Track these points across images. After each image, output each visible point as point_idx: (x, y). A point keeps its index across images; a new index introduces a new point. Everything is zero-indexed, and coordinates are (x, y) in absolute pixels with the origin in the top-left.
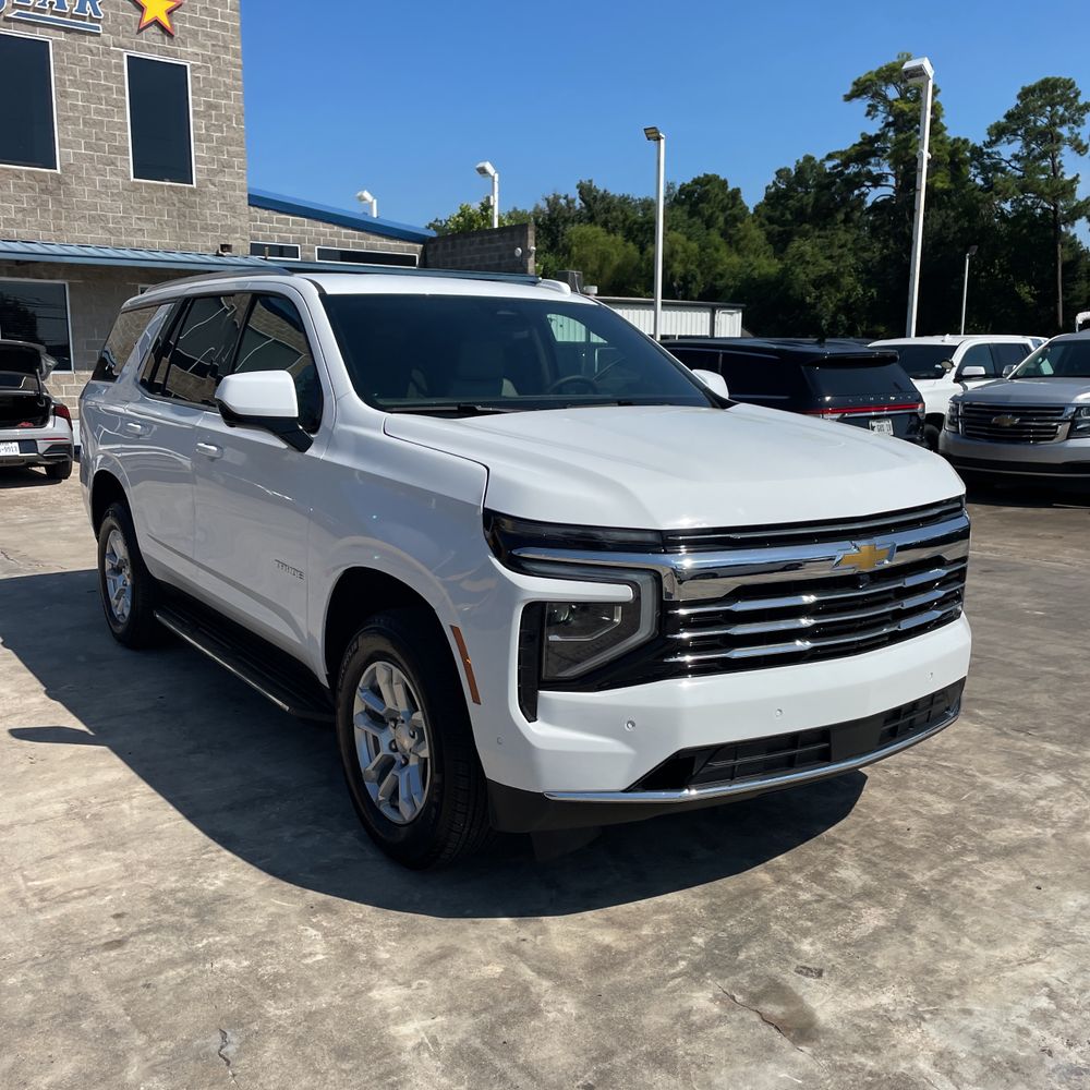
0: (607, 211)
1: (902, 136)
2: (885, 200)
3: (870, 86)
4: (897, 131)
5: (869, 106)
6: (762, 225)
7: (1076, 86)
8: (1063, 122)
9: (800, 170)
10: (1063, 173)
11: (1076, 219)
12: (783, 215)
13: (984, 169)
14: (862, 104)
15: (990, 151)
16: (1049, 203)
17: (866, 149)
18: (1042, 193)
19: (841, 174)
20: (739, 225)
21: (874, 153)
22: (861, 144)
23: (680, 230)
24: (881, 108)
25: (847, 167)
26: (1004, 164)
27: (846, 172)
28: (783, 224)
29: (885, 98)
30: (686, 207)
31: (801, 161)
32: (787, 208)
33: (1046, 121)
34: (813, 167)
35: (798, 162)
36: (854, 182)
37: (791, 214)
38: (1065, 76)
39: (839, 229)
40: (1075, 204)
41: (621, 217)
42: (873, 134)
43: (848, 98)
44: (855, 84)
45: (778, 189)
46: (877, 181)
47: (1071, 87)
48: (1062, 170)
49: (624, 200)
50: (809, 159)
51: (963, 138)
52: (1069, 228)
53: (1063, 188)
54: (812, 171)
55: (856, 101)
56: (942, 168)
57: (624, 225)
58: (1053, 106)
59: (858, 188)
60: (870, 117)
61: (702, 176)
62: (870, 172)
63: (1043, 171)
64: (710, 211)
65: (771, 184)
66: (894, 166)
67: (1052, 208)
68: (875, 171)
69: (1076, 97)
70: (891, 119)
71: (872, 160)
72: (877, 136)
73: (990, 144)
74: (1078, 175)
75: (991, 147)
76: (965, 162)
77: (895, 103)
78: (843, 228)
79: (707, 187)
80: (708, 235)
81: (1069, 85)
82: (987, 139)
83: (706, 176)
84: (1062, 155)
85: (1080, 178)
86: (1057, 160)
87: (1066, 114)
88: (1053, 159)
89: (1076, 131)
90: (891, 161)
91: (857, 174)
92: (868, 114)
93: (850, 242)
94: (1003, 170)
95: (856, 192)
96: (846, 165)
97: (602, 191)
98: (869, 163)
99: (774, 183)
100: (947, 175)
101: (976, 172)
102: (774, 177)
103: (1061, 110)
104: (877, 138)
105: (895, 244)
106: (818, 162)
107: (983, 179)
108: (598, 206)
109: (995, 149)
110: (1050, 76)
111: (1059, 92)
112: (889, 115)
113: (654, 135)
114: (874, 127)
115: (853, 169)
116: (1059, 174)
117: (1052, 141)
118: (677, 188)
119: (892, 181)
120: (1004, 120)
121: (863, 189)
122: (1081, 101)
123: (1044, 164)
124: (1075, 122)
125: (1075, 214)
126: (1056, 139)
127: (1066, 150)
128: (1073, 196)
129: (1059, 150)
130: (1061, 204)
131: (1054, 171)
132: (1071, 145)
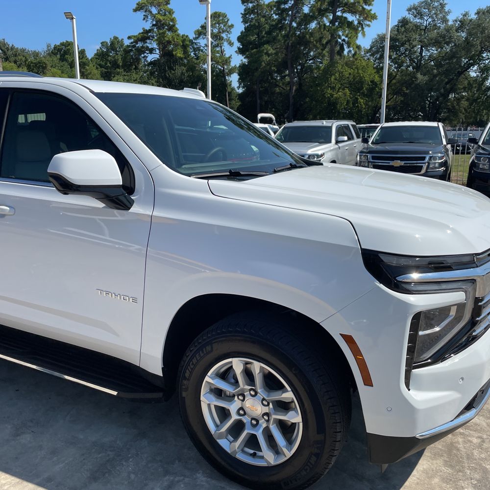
0: (16, 55)
1: (161, 31)
2: (155, 60)
3: (143, 6)
4: (159, 28)
5: (144, 15)
6: (97, 68)
7: (227, 17)
8: (223, 32)
9: (112, 43)
10: (225, 54)
11: (231, 74)
12: (106, 64)
13: (195, 50)
14: (141, 14)
15: (196, 41)
16: (222, 67)
17: (145, 36)
18: (218, 62)
19: (134, 46)
20: (87, 67)
21: (148, 38)
22: (142, 33)
23: (57, 68)
24: (149, 17)
25: (137, 44)
26: (202, 48)
27: (137, 46)
28: (107, 68)
29: (151, 12)
30: (58, 56)
31: (112, 39)
32: (107, 60)
33: (217, 30)
34: (118, 42)
35: (111, 39)
36: (141, 51)
37: (110, 63)
38: (223, 12)
39: (133, 72)
40: (231, 67)
41: (24, 59)
42: (148, 29)
43: (135, 10)
44: (137, 4)
45: (103, 51)
46: (151, 51)
47: (225, 17)
48: (224, 52)
49: (23, 50)
50: (116, 38)
51: (186, 35)
52: (229, 78)
53: (226, 60)
54: (118, 44)
55: (138, 13)
56: (179, 47)
57: (26, 64)
58: (219, 24)
59: (144, 53)
60: (145, 21)
61: (65, 41)
62: (148, 47)
63: (218, 52)
64: (71, 59)
65: (99, 49)
66: (159, 44)
67: (222, 69)
68: (150, 46)
69: (228, 21)
70: (154, 23)
71: (148, 41)
72: (149, 30)
73: (196, 38)
74: (231, 55)
75: (196, 40)
76: (188, 46)
77: (157, 16)
78: (135, 72)
79: (68, 48)
80: (72, 71)
81: (225, 16)
82: (194, 36)
83: (67, 42)
84: (224, 46)
85: (232, 57)
86: (223, 48)
87: (224, 28)
88: (221, 47)
89: (229, 36)
90: (157, 42)
91: (142, 47)
92: (144, 19)
93: (138, 78)
94: (202, 51)
95: (143, 55)
96: (136, 42)
97: (11, 45)
98: (146, 42)
99: (100, 48)
100: (182, 51)
101: (191, 50)
102: (100, 45)
103: (222, 25)
104: (150, 31)
105: (163, 81)
106: (120, 40)
107: (194, 54)
108: (10, 53)
109: (198, 41)
110: (217, 11)
111: (221, 18)
112: (153, 20)
113: (71, 16)
114: (148, 26)
115: (140, 45)
116: (224, 54)
117: (220, 39)
118: (53, 47)
119: (158, 51)
120: (200, 29)
121: (145, 54)
122: (230, 23)
123: (218, 49)
124: (228, 32)
125: (231, 72)
126: (221, 39)
127: (225, 44)
128: (230, 64)
129: (223, 43)
130: (226, 67)
131: (222, 53)
132: (227, 42)
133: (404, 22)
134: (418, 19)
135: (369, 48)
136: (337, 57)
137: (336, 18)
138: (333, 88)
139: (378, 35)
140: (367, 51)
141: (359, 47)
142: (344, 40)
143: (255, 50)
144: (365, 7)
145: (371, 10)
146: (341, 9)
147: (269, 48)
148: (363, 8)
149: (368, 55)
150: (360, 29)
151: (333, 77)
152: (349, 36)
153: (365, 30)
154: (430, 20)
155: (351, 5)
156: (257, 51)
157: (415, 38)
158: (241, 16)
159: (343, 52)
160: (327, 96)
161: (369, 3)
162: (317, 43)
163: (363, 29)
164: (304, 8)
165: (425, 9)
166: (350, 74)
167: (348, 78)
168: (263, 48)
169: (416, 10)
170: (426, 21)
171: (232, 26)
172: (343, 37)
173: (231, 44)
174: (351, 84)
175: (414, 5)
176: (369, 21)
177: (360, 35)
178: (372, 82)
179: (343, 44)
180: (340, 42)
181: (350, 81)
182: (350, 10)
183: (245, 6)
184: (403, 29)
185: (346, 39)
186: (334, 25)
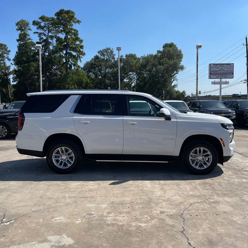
7: (7, 46)
8: (5, 53)
10: (6, 65)
16: (4, 71)
18: (3, 68)
33: (1, 53)
38: (4, 44)
40: (10, 71)
48: (6, 64)
52: (9, 76)
53: (7, 68)
88: (4, 61)
89: (8, 56)
103: (3, 50)
110: (1, 43)
111: (3, 47)
122: (8, 49)
123: (2, 62)
124: (7, 54)
125: (10, 74)
126: (4, 57)
127: (6, 59)
128: (9, 70)
129: (5, 59)
130: (7, 71)
131: (4, 64)
132: (7, 58)
133: (97, 57)
134: (103, 56)
135: (83, 67)
136: (69, 70)
137: (67, 53)
138: (69, 84)
139: (87, 62)
140: (82, 69)
141: (79, 67)
142: (72, 63)
143: (26, 64)
144: (80, 49)
145: (83, 51)
146: (69, 49)
147: (34, 64)
148: (79, 49)
149: (82, 70)
150: (79, 59)
151: (69, 79)
152: (75, 61)
153: (81, 59)
154: (107, 57)
155: (74, 48)
156: (27, 65)
157: (103, 65)
158: (17, 47)
159: (71, 68)
160: (66, 88)
161: (82, 48)
162: (58, 63)
163: (80, 59)
164: (50, 47)
165: (105, 52)
166: (76, 78)
167: (75, 80)
168: (31, 64)
169: (102, 53)
170: (106, 57)
171: (10, 51)
172: (71, 62)
173: (9, 60)
174: (77, 83)
175: (101, 50)
176: (82, 55)
177: (79, 61)
178: (87, 82)
179: (71, 64)
180: (70, 64)
181: (76, 81)
182: (73, 50)
183: (19, 42)
184: (97, 60)
185: (73, 63)
186: (66, 56)
